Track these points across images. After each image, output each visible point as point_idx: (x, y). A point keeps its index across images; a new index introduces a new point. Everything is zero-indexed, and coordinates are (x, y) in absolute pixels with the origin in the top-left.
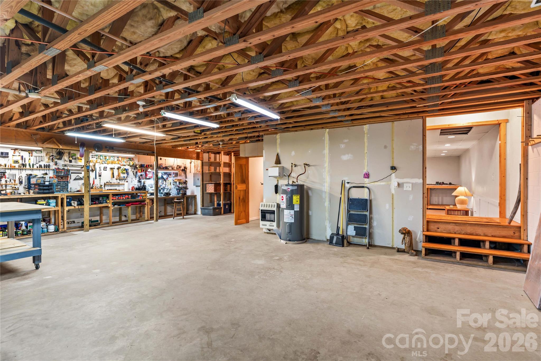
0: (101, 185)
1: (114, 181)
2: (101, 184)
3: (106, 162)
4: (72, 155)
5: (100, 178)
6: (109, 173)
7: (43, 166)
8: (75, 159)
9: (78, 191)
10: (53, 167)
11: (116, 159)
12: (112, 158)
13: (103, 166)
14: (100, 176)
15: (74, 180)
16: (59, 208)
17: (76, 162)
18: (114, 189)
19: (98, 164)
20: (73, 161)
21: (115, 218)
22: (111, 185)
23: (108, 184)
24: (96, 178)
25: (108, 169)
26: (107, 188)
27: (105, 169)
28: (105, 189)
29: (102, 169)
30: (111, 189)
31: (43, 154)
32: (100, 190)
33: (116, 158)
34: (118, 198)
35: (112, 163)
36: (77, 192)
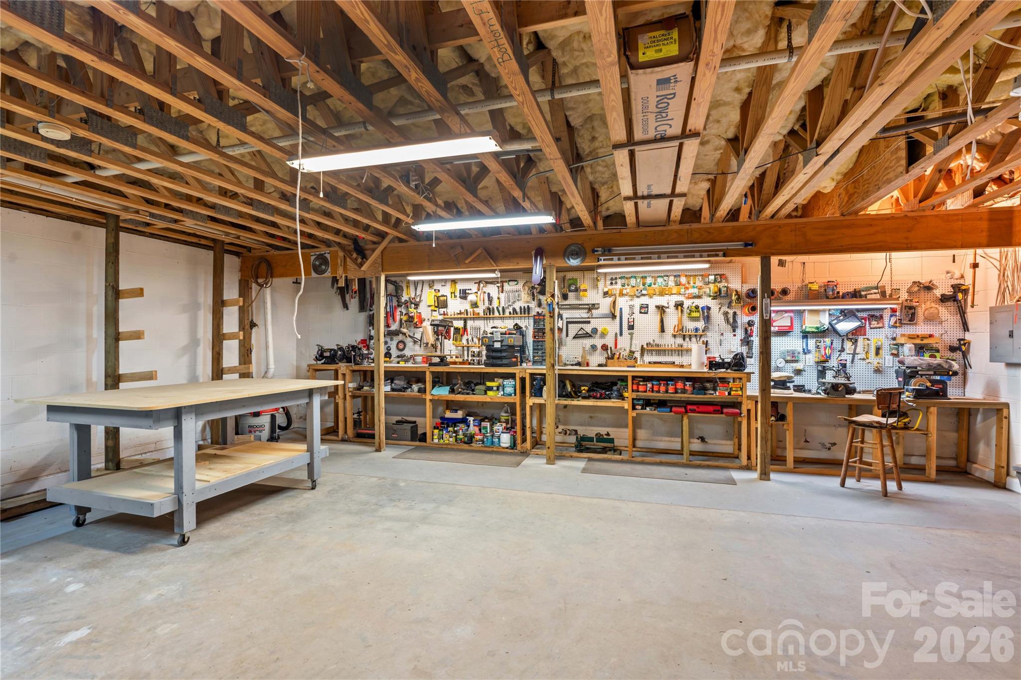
0: (632, 352)
1: (668, 341)
2: (633, 349)
3: (644, 292)
4: (571, 282)
5: (631, 334)
6: (653, 318)
7: (518, 310)
8: (577, 290)
9: (579, 364)
10: (535, 310)
11: (671, 283)
12: (660, 280)
13: (638, 302)
14: (631, 327)
15: (574, 338)
16: (517, 399)
17: (578, 298)
18: (666, 363)
19: (627, 298)
20: (571, 295)
21: (672, 439)
22: (661, 352)
23: (650, 348)
24: (621, 334)
25: (652, 308)
26: (648, 358)
27: (644, 309)
28: (644, 361)
29: (637, 310)
30: (660, 363)
31: (520, 286)
32: (631, 362)
33: (672, 278)
34: (652, 388)
35: (662, 294)
36: (576, 365)
